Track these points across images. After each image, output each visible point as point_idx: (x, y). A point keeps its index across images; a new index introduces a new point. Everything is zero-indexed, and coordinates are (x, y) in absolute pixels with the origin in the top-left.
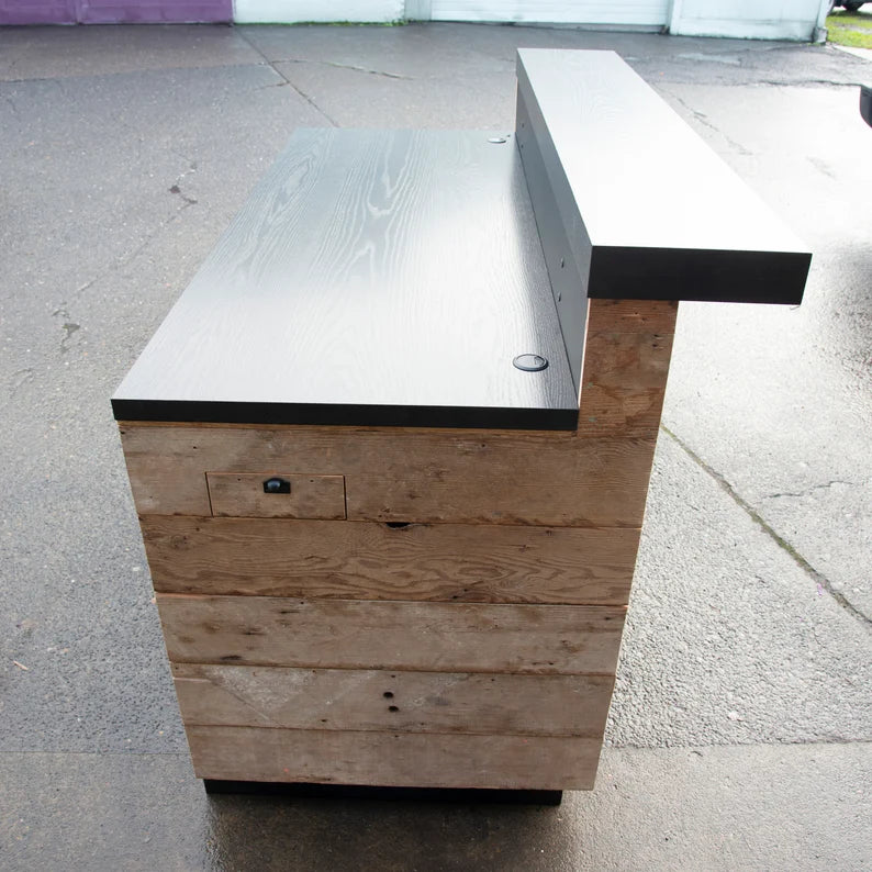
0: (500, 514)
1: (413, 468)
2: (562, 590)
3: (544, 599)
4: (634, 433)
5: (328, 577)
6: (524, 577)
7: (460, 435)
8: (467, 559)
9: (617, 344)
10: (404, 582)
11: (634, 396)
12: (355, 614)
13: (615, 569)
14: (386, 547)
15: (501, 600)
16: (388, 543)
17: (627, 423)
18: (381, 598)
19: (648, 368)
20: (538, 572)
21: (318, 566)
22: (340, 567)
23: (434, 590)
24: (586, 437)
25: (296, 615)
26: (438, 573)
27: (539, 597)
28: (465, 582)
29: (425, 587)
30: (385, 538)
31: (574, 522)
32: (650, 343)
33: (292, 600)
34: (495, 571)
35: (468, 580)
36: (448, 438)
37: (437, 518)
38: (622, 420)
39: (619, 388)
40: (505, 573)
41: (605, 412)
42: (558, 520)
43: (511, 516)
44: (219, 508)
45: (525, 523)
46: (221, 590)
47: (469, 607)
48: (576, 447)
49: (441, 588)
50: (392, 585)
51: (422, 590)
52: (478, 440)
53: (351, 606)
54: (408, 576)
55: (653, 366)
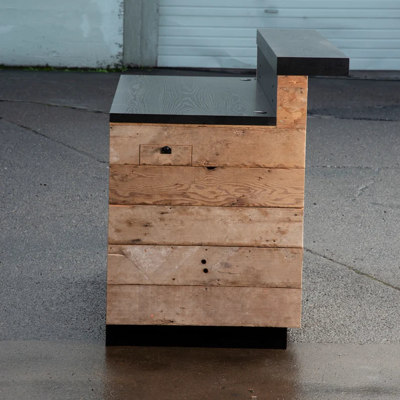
0: (250, 162)
1: (218, 142)
2: (276, 200)
3: (269, 205)
4: (297, 126)
5: (182, 194)
6: (260, 193)
7: (235, 128)
8: (238, 184)
9: (288, 92)
10: (213, 196)
11: (296, 112)
12: (192, 214)
13: (297, 189)
14: (206, 179)
15: (251, 205)
16: (207, 177)
17: (294, 122)
18: (203, 205)
19: (300, 101)
20: (265, 190)
21: (178, 189)
22: (187, 189)
23: (224, 200)
24: (280, 128)
25: (167, 214)
26: (226, 191)
27: (267, 203)
28: (237, 196)
29: (221, 199)
30: (206, 174)
31: (278, 166)
32: (300, 91)
33: (166, 207)
34: (248, 190)
35: (238, 195)
36: (231, 129)
37: (226, 165)
38: (292, 121)
39: (290, 109)
40: (252, 191)
41: (286, 118)
42: (272, 165)
43: (254, 163)
44: (143, 161)
45: (260, 167)
46: (137, 202)
47: (238, 209)
48: (277, 133)
49: (227, 199)
50: (207, 198)
51: (220, 200)
52: (241, 130)
53: (191, 209)
54: (214, 193)
55: (301, 100)
